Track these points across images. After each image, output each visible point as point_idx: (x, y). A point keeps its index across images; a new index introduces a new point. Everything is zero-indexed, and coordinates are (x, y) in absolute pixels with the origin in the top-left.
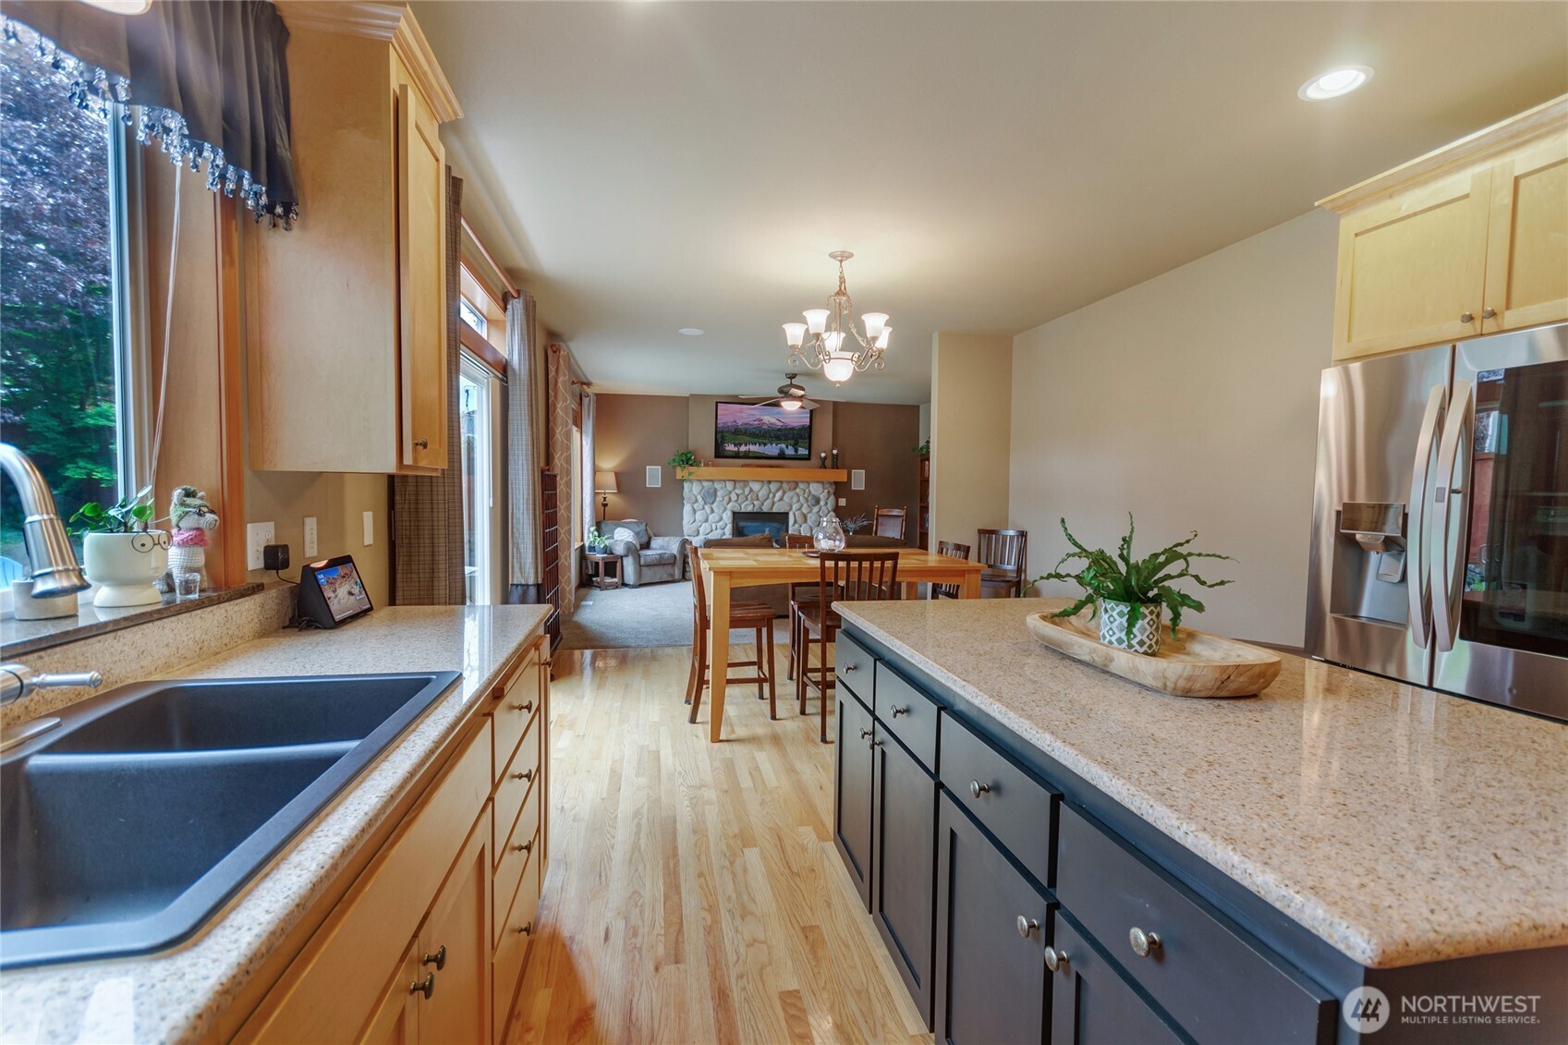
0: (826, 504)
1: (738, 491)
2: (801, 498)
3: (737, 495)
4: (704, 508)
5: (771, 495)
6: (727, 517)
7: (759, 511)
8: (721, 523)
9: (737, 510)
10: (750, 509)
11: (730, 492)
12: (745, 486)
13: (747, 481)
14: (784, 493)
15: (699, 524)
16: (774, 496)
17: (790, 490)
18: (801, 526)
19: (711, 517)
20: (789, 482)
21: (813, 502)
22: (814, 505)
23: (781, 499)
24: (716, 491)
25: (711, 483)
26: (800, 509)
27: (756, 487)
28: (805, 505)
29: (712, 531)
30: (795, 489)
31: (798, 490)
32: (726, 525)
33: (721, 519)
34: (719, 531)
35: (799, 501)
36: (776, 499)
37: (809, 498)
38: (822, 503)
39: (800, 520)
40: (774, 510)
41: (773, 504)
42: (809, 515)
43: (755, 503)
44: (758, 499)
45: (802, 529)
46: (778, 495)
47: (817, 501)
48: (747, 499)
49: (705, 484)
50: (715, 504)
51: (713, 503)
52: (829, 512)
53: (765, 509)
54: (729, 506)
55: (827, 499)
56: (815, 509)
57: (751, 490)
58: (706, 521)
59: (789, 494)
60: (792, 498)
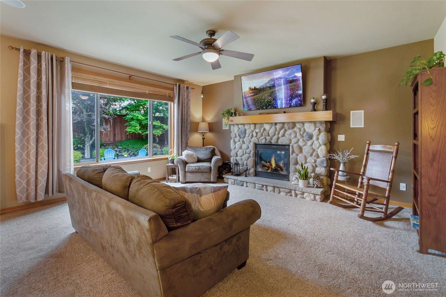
0: (318, 139)
1: (257, 130)
2: (298, 135)
3: (257, 133)
4: (239, 141)
5: (277, 132)
6: (251, 146)
7: (269, 143)
8: (248, 151)
9: (257, 142)
10: (263, 142)
11: (253, 131)
12: (261, 127)
13: (263, 124)
14: (285, 131)
15: (237, 150)
16: (279, 134)
17: (289, 128)
18: (297, 155)
19: (243, 146)
20: (288, 123)
21: (307, 138)
22: (308, 140)
23: (283, 135)
24: (245, 130)
25: (243, 126)
26: (297, 142)
27: (267, 127)
28: (301, 140)
29: (243, 154)
30: (293, 128)
31: (295, 129)
32: (251, 151)
33: (248, 148)
34: (247, 155)
35: (296, 136)
36: (280, 135)
37: (304, 135)
38: (314, 138)
39: (296, 150)
40: (280, 142)
41: (278, 139)
42: (304, 148)
43: (267, 138)
44: (269, 135)
45: (298, 157)
46: (282, 132)
47: (311, 137)
48: (262, 135)
49: (240, 126)
50: (245, 139)
51: (244, 138)
52: (320, 145)
53: (273, 142)
54: (252, 140)
55: (319, 135)
56: (309, 143)
57: (264, 129)
58: (241, 148)
59: (289, 132)
60: (290, 134)
